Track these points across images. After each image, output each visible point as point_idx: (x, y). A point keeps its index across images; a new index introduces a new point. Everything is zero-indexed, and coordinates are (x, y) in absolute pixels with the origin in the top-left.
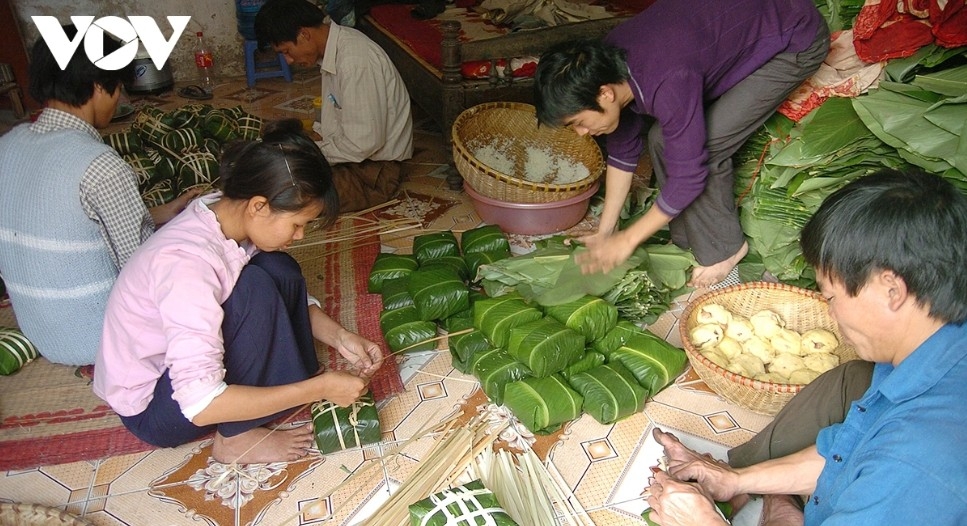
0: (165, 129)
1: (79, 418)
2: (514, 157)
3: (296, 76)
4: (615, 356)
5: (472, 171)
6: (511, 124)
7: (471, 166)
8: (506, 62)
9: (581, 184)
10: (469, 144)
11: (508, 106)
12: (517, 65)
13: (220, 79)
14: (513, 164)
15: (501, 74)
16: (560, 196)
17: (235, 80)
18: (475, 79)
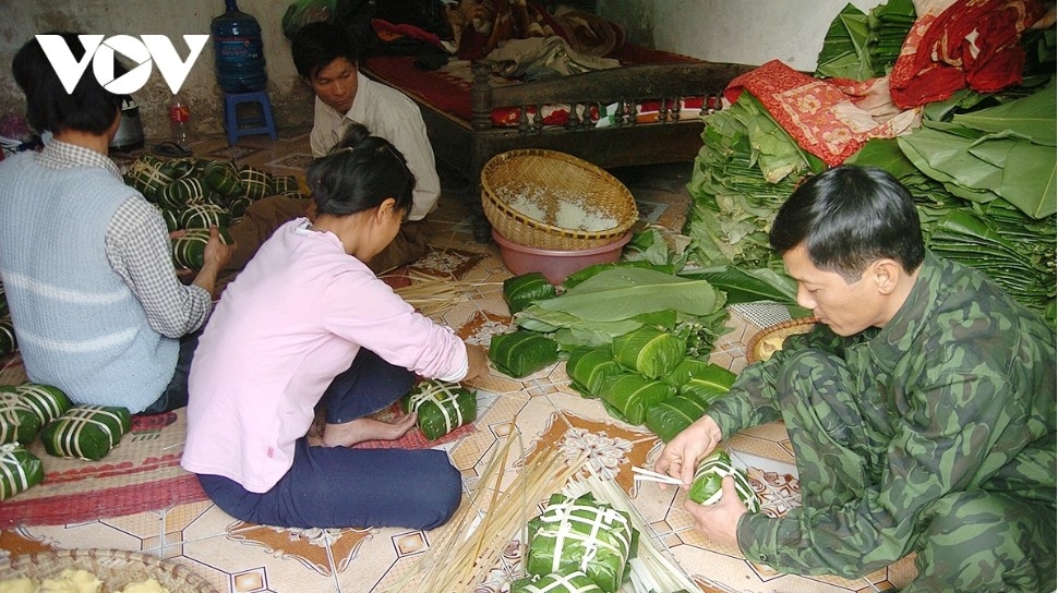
0: (164, 180)
1: (130, 472)
2: (545, 207)
3: (282, 133)
4: (686, 388)
5: (500, 216)
6: (543, 173)
7: (498, 210)
8: (535, 109)
9: (612, 232)
10: (499, 192)
11: (541, 154)
12: (547, 112)
13: (196, 137)
14: (545, 214)
15: (531, 122)
16: (589, 244)
17: (213, 138)
18: (503, 127)
